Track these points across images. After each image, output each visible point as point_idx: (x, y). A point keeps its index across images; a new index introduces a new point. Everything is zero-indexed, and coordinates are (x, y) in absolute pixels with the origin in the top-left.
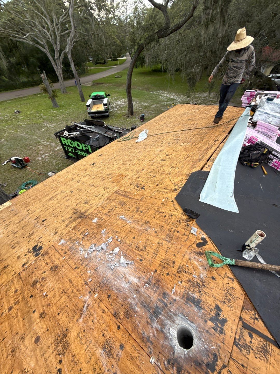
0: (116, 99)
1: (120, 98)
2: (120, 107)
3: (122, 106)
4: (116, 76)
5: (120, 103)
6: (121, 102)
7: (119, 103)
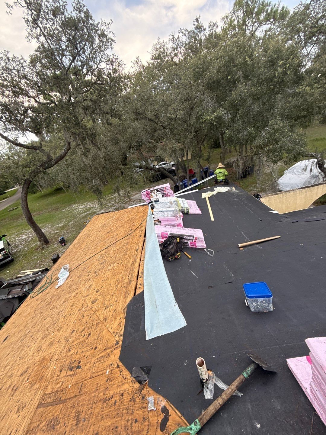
0: (17, 235)
1: (24, 231)
2: (26, 241)
3: (30, 239)
4: (10, 209)
5: (26, 237)
6: (26, 235)
7: (24, 237)
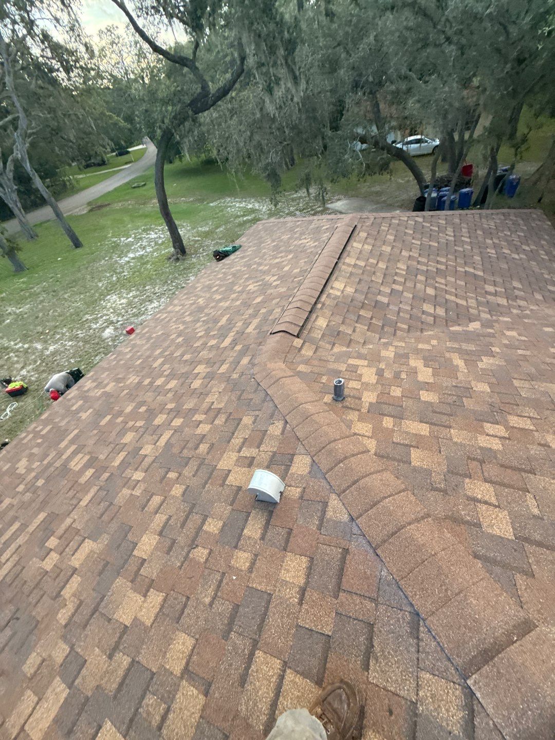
4: (136, 185)
